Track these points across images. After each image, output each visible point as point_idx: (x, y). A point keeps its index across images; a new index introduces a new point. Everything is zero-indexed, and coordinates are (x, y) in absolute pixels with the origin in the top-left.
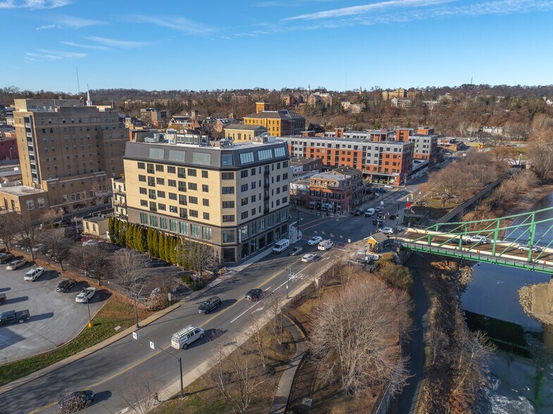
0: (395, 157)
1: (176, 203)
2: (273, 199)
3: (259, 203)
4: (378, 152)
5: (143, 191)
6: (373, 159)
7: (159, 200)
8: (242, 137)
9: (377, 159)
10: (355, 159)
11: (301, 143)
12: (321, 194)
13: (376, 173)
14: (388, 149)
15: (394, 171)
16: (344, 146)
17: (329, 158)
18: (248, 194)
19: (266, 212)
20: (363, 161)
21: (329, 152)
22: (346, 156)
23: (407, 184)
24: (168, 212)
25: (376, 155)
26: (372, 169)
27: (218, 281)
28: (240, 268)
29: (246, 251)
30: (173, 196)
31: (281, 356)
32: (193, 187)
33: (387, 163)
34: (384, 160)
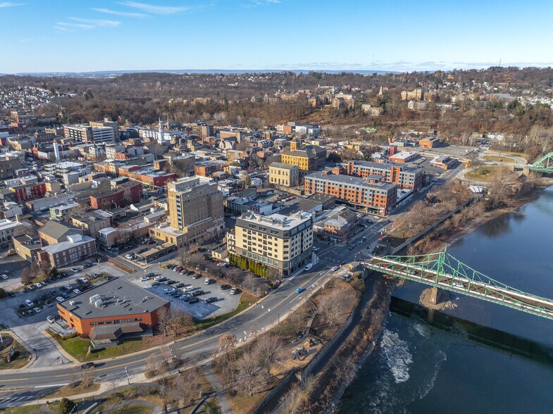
0: (382, 197)
1: (261, 249)
2: (305, 246)
3: (299, 249)
4: (371, 193)
5: (245, 241)
6: (368, 197)
7: (253, 246)
8: (282, 173)
9: (371, 197)
10: (357, 196)
11: (322, 182)
12: (331, 233)
13: (370, 206)
14: (378, 192)
15: (381, 206)
16: (350, 187)
17: (340, 193)
18: (294, 247)
19: (302, 252)
20: (362, 198)
21: (340, 190)
22: (351, 194)
23: (390, 214)
24: (257, 252)
25: (370, 195)
26: (367, 203)
27: (282, 285)
28: (291, 279)
29: (293, 270)
30: (260, 246)
31: (309, 315)
32: (270, 243)
33: (377, 201)
34: (375, 198)
